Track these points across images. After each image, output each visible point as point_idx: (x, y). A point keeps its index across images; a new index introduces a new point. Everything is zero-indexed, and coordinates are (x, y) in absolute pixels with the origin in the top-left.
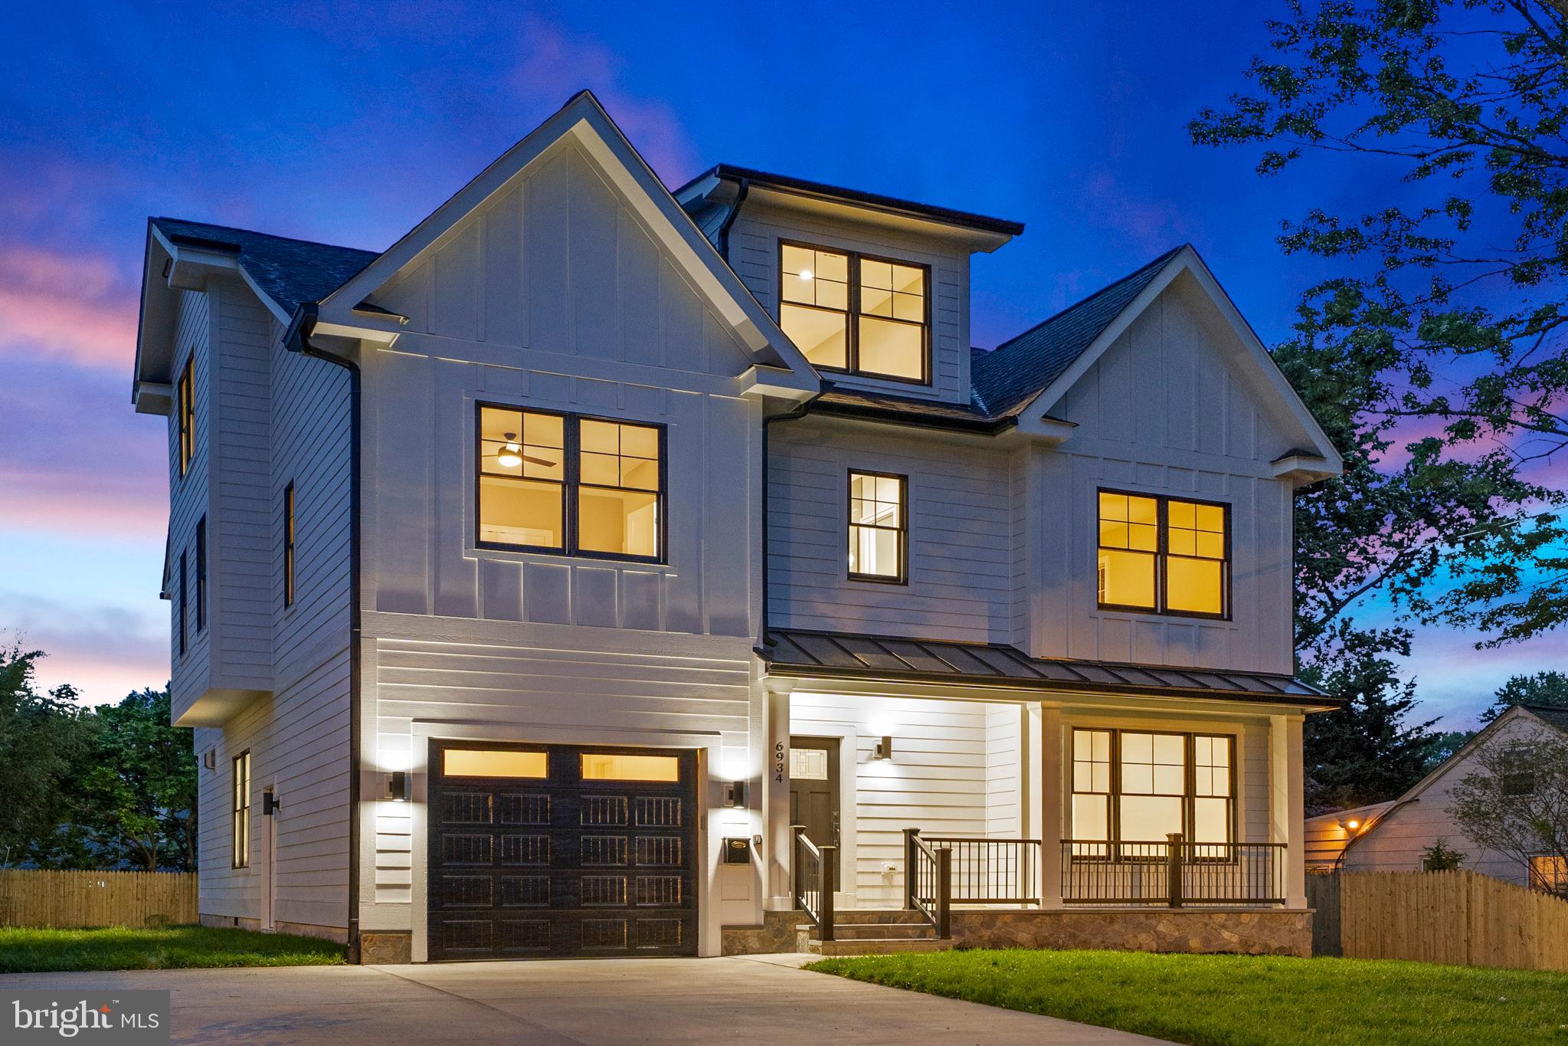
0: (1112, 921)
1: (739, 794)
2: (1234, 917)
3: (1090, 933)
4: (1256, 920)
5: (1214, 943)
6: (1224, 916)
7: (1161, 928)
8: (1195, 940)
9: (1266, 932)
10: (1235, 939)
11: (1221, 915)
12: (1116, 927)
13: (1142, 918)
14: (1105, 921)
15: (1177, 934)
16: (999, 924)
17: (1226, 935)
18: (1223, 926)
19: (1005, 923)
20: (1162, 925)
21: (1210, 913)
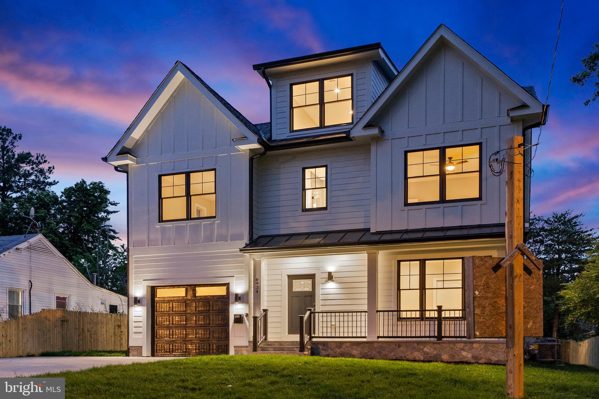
0: (399, 346)
1: (238, 298)
2: (468, 345)
3: (388, 352)
4: (482, 346)
5: (457, 357)
6: (463, 345)
7: (426, 349)
8: (445, 356)
9: (489, 353)
10: (470, 356)
11: (460, 344)
12: (402, 349)
13: (415, 345)
14: (396, 346)
15: (435, 352)
16: (344, 346)
17: (464, 353)
18: (463, 349)
19: (347, 347)
20: (426, 348)
21: (454, 343)
